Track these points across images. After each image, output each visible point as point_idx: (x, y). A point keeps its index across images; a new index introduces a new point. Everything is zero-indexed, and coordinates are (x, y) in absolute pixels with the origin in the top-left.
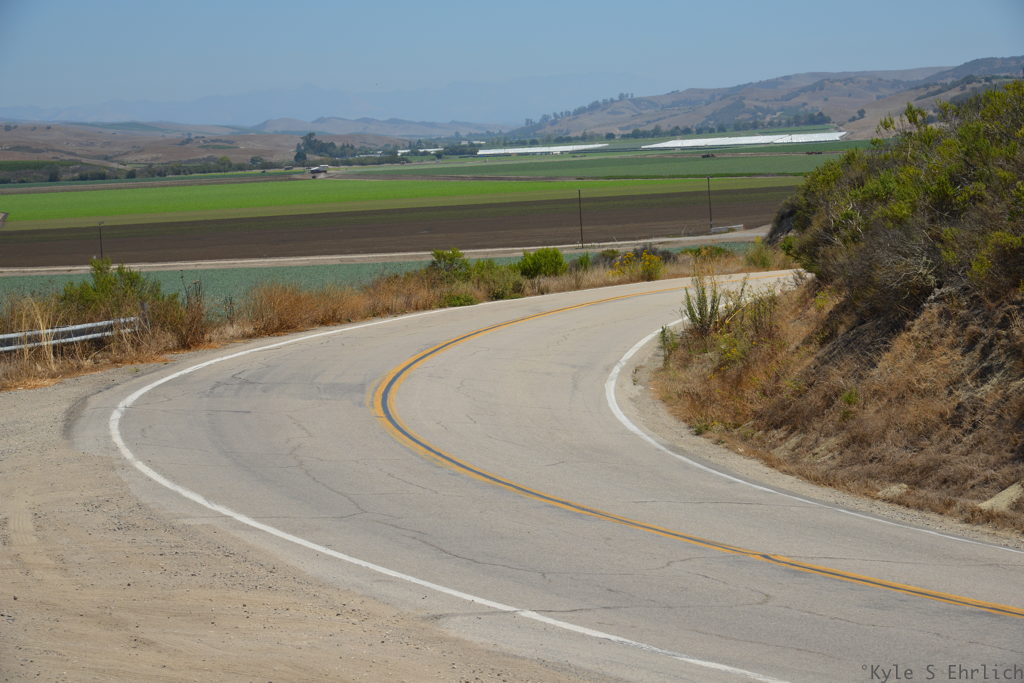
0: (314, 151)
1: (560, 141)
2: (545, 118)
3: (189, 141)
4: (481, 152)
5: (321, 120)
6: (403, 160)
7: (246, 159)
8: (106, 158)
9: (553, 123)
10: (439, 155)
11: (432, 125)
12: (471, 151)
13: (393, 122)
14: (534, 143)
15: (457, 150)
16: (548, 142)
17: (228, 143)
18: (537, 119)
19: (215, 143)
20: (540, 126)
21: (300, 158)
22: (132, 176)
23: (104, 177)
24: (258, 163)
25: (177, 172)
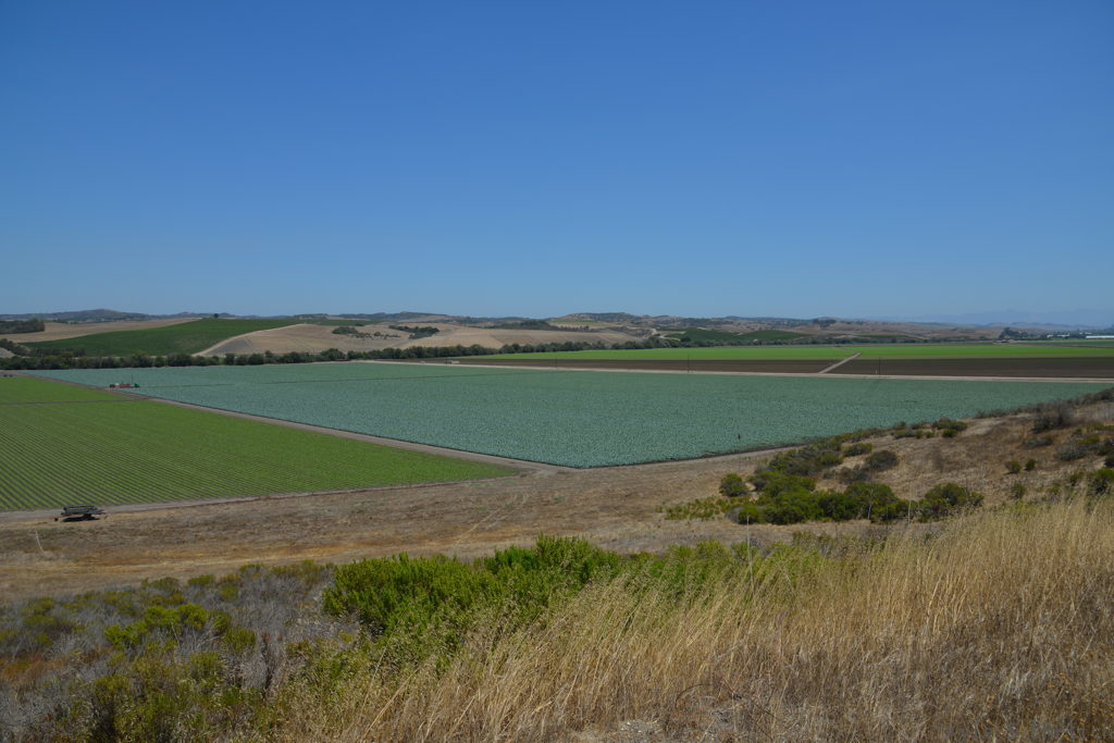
0: (1009, 334)
3: (955, 330)
4: (1088, 337)
5: (1015, 323)
6: (1049, 339)
7: (977, 337)
8: (919, 335)
10: (1066, 338)
11: (1068, 326)
12: (1083, 337)
13: (1050, 324)
15: (1076, 336)
17: (972, 331)
19: (967, 331)
21: (1001, 337)
22: (926, 341)
23: (914, 342)
24: (983, 338)
25: (946, 340)
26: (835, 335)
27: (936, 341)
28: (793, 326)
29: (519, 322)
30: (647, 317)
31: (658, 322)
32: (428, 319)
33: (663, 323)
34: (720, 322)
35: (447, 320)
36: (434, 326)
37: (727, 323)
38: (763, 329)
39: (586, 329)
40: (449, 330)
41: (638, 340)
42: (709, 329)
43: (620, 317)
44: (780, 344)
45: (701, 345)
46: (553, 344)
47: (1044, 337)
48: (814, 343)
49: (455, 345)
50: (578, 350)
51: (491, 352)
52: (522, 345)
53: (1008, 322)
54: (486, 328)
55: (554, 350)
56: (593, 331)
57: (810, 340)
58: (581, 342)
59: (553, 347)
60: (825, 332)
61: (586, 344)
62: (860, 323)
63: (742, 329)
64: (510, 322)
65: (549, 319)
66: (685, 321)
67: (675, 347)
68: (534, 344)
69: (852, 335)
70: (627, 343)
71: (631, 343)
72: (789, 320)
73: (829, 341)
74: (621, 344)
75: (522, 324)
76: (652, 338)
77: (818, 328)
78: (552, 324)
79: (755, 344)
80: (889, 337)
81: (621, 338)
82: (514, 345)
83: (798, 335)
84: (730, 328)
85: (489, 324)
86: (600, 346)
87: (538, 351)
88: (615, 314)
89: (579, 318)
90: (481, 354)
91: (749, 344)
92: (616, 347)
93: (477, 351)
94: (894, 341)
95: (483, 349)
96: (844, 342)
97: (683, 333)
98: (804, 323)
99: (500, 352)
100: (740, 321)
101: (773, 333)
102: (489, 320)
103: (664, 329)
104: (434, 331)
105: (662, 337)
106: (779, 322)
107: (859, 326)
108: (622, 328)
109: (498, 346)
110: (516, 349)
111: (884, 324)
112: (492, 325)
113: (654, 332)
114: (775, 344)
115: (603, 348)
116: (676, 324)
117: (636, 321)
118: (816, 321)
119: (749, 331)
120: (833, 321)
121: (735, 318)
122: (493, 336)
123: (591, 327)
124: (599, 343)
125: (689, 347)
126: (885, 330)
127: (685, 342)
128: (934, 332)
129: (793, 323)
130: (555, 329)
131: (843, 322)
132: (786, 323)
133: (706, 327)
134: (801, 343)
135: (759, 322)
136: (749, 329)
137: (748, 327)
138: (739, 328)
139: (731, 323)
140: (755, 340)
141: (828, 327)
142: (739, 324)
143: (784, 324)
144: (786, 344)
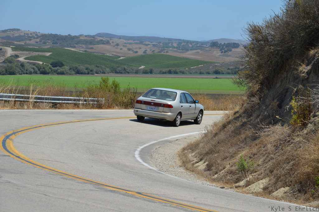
38: (149, 52)
67: (44, 73)
76: (8, 61)
77: (217, 53)
83: (198, 62)
98: (198, 46)
103: (20, 48)
105: (21, 59)
113: (10, 52)
121: (111, 36)
127: (57, 67)
132: (175, 45)
133: (74, 47)
134: (201, 73)
135: (141, 43)
136: (131, 52)
137: (129, 49)
138: (118, 50)
139: (108, 43)
140: (142, 67)
141: (230, 53)
142: (118, 45)
143: (174, 47)
144: (183, 73)
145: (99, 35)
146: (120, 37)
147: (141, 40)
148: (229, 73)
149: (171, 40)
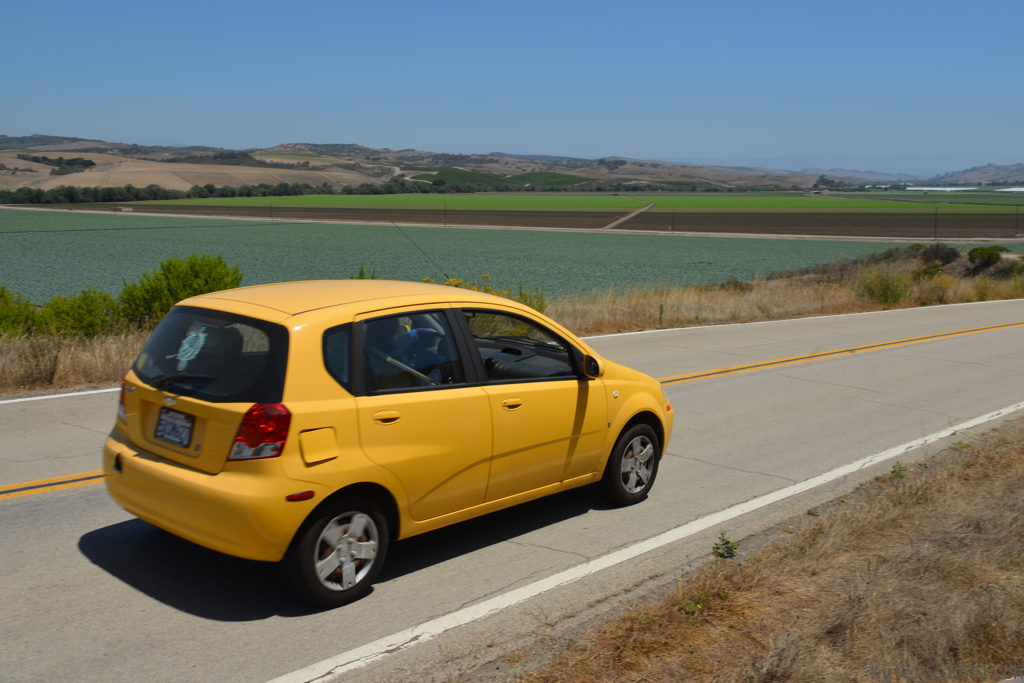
0: (825, 183)
1: (951, 185)
2: (947, 174)
3: (764, 176)
4: (908, 189)
5: (832, 170)
6: (868, 190)
7: (789, 186)
8: (724, 182)
9: (951, 176)
10: (886, 189)
11: (889, 175)
12: (903, 188)
13: (869, 172)
14: (938, 186)
15: (897, 187)
16: (945, 185)
17: (782, 178)
18: (942, 174)
20: (943, 178)
21: (816, 186)
22: (730, 190)
23: (716, 190)
24: (795, 188)
25: (754, 189)
26: (624, 180)
27: (741, 190)
28: (574, 167)
29: (211, 154)
30: (387, 151)
31: (402, 158)
32: (74, 146)
33: (407, 160)
34: (482, 160)
35: (103, 149)
36: (86, 157)
37: (492, 161)
38: (537, 170)
39: (305, 166)
40: (108, 164)
41: (377, 182)
42: (467, 169)
43: (351, 150)
44: (558, 190)
45: (459, 190)
46: (261, 186)
47: (861, 189)
48: (599, 189)
49: (123, 185)
50: (296, 194)
51: (175, 195)
52: (218, 186)
53: (826, 168)
54: (163, 161)
55: (264, 195)
56: (315, 168)
57: (594, 185)
58: (301, 183)
59: (262, 189)
60: (613, 176)
61: (307, 186)
62: (655, 165)
63: (510, 171)
64: (198, 154)
65: (252, 152)
66: (437, 157)
67: (425, 192)
68: (235, 186)
69: (644, 181)
70: (363, 186)
71: (367, 185)
72: (570, 160)
73: (618, 188)
74: (353, 187)
75: (215, 157)
76: (395, 180)
77: (604, 170)
78: (258, 158)
79: (527, 190)
80: (687, 184)
81: (354, 178)
82: (207, 187)
83: (581, 180)
84: (496, 169)
85: (167, 155)
86: (326, 189)
87: (241, 195)
88: (343, 146)
89: (295, 149)
90: (162, 198)
91: (519, 190)
92: (348, 191)
93: (154, 194)
94: (694, 190)
95: (164, 191)
96: (635, 189)
97: (435, 173)
98: (587, 163)
99: (188, 196)
100: (509, 160)
101: (550, 177)
102: (165, 149)
103: (409, 168)
104: (89, 164)
105: (407, 178)
106: (557, 161)
107: (654, 169)
108: (354, 165)
109: (186, 187)
110: (210, 191)
111: (683, 167)
112: (173, 157)
113: (397, 171)
114: (552, 190)
115: (331, 192)
116: (425, 162)
117: (373, 156)
118: (602, 162)
119: (519, 172)
120: (623, 163)
121: (503, 155)
122: (175, 173)
123: (312, 163)
124: (325, 185)
125: (443, 192)
126: (684, 176)
127: (438, 186)
128: (740, 179)
129: (574, 163)
130: (263, 164)
131: (634, 164)
132: (565, 163)
133: (464, 166)
134: (583, 190)
135: (532, 161)
136: (519, 170)
137: (518, 168)
138: (507, 169)
139: (497, 161)
140: (527, 185)
141: (616, 170)
142: (507, 163)
143: (563, 165)
144: (565, 190)
145: (491, 154)
146: (511, 156)
147: (532, 159)
148: (611, 190)
149: (561, 159)
